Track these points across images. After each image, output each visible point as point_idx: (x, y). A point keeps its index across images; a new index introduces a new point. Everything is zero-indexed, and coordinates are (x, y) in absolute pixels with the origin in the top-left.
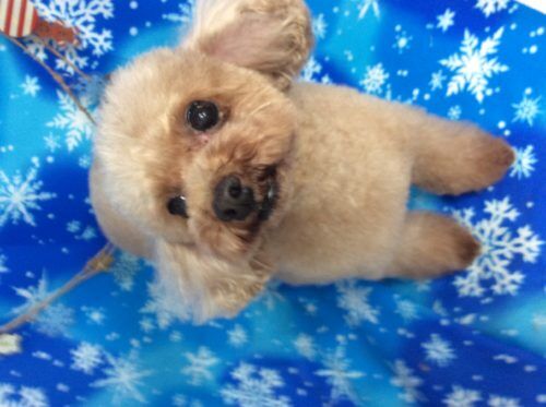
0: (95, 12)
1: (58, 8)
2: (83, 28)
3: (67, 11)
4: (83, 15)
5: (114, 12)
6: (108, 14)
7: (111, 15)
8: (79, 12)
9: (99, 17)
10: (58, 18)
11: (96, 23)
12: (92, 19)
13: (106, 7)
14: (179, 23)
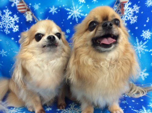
0: (131, 19)
1: (128, 10)
2: (125, 18)
3: (128, 12)
4: (129, 17)
5: (132, 24)
6: (131, 22)
7: (131, 24)
8: (129, 15)
9: (130, 21)
10: (126, 10)
11: (128, 20)
12: (128, 19)
13: (133, 21)
14: (136, 43)
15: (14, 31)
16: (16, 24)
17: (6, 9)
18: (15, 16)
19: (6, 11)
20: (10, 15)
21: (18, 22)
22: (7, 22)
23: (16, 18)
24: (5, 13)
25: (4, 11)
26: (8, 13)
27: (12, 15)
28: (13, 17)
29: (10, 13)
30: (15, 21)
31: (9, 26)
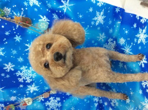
15: (59, 100)
16: (55, 99)
17: (45, 104)
18: (50, 99)
19: (46, 104)
20: (49, 102)
21: (54, 98)
22: (53, 104)
23: (52, 98)
24: (48, 105)
25: (46, 105)
26: (47, 103)
27: (49, 101)
28: (51, 100)
29: (48, 102)
30: (54, 99)
31: (56, 103)
